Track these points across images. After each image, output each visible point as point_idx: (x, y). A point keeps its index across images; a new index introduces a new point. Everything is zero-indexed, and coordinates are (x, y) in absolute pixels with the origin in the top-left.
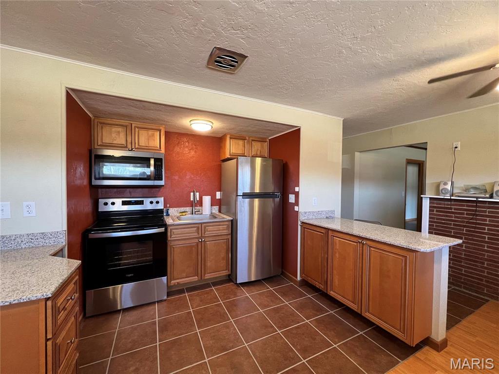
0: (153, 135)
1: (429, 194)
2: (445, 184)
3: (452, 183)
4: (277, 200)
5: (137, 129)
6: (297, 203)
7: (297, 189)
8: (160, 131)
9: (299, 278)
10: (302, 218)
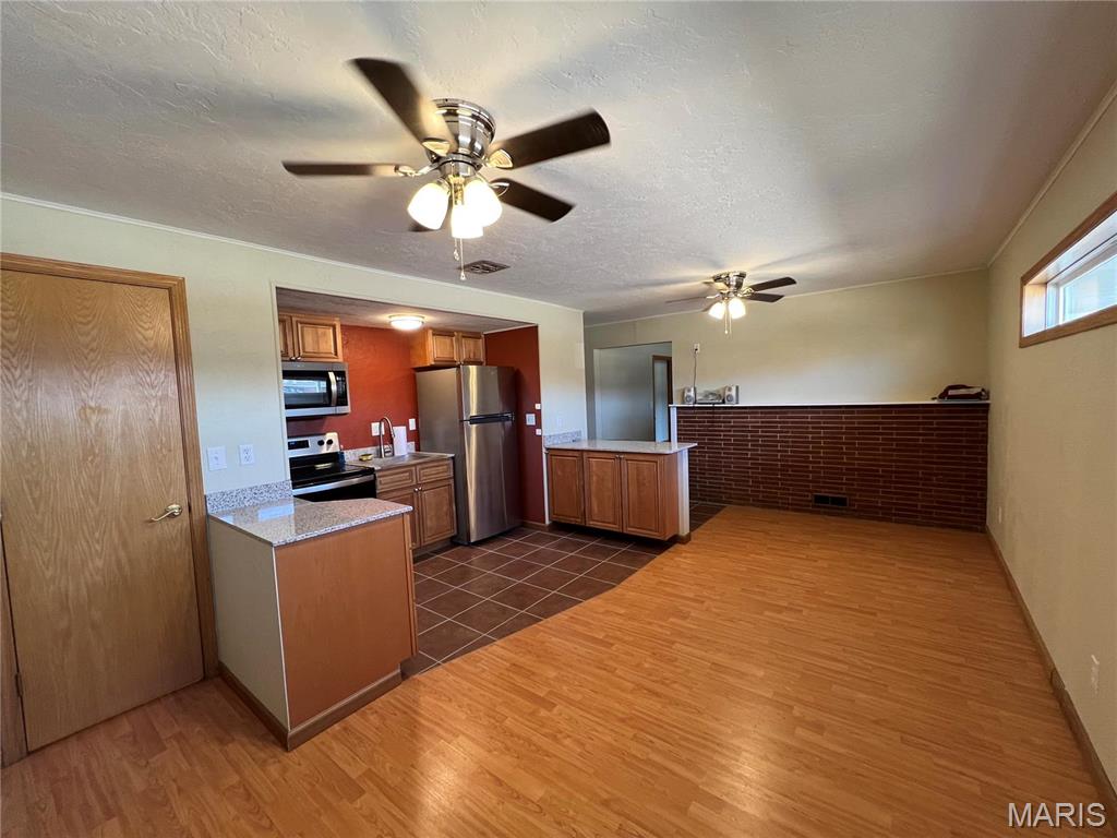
0: (325, 334)
1: (677, 403)
2: (689, 391)
3: (695, 389)
4: (508, 423)
5: (299, 326)
6: (539, 424)
7: (538, 406)
8: (334, 327)
9: (547, 522)
10: (547, 443)
